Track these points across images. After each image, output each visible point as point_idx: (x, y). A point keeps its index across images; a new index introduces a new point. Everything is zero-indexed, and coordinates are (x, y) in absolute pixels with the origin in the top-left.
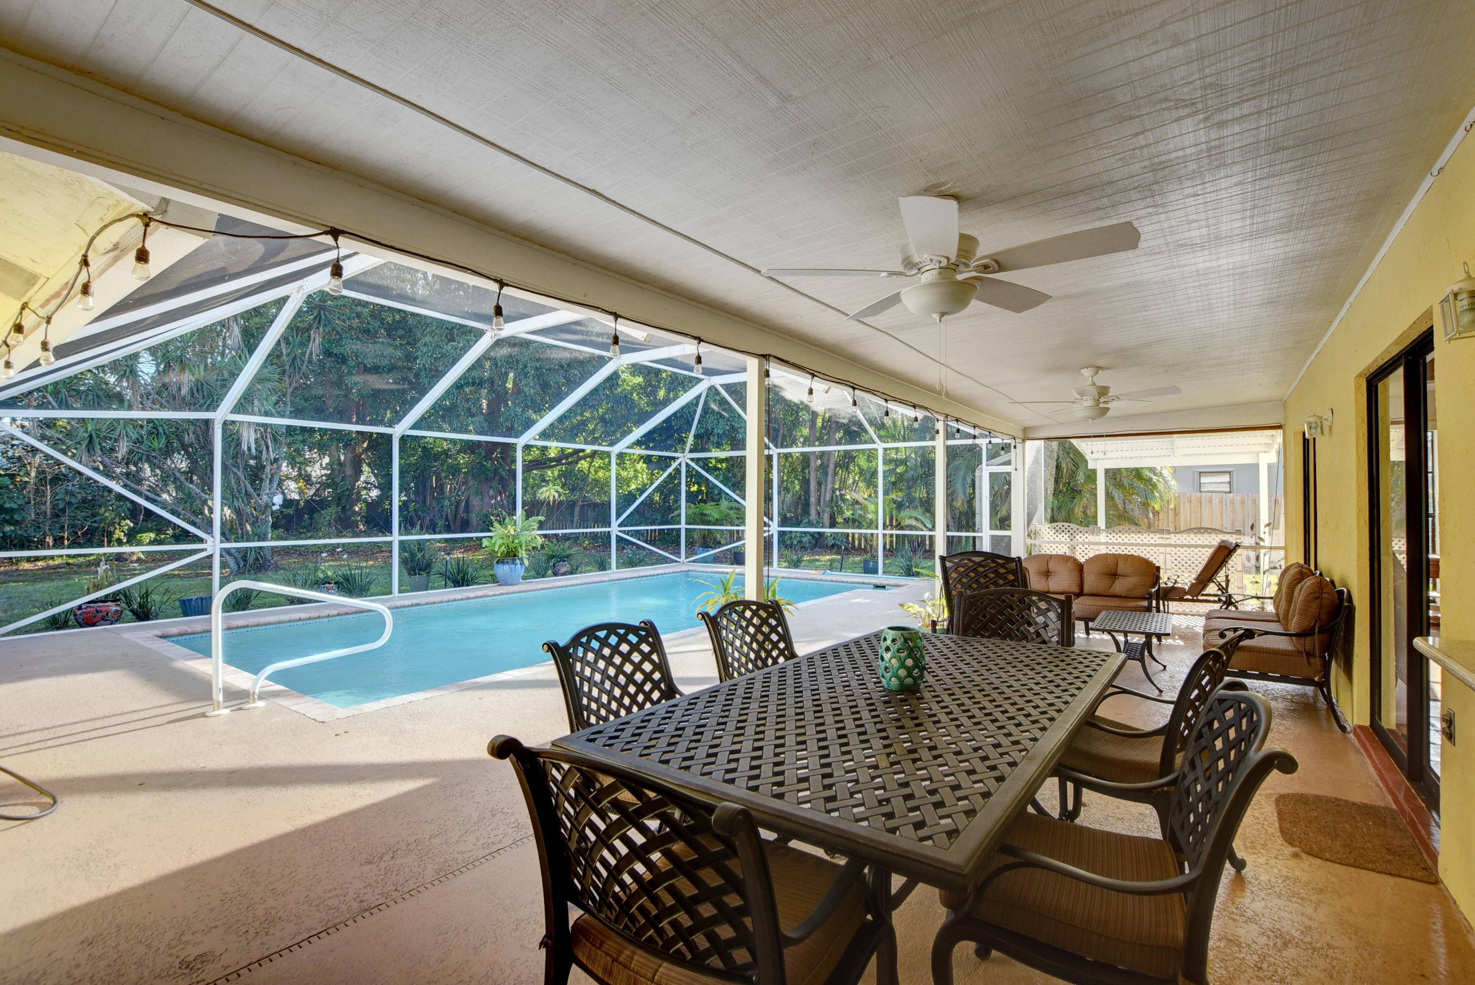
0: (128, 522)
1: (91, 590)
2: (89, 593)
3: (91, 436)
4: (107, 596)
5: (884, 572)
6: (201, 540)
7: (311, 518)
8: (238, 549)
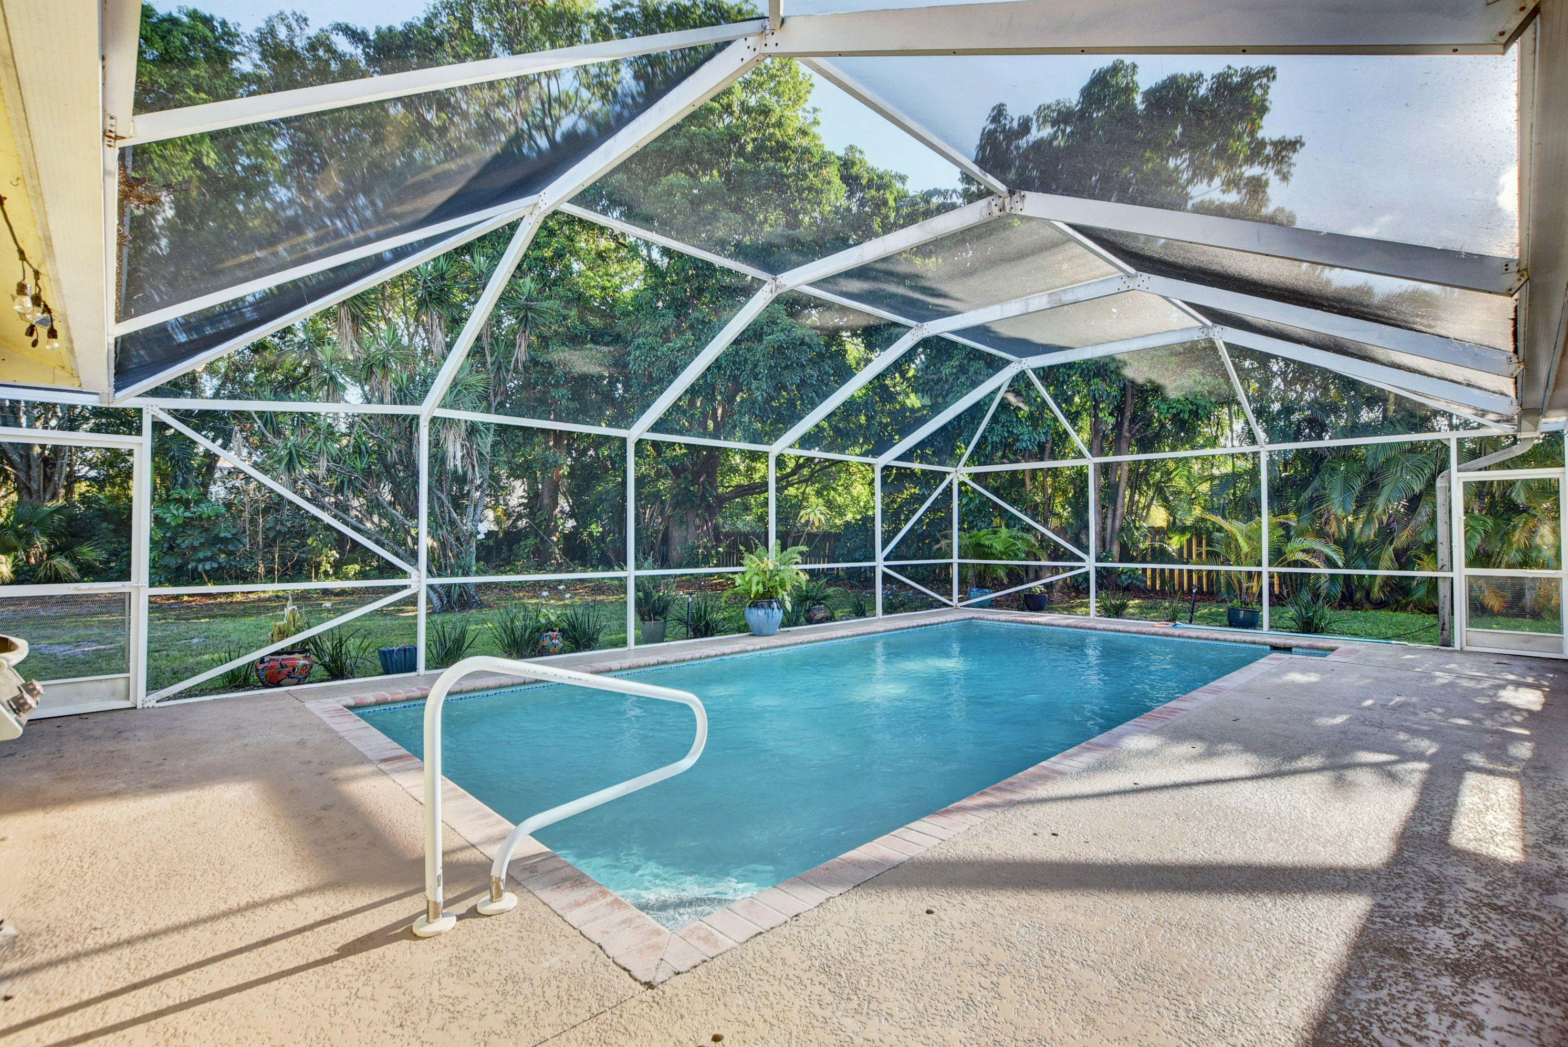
0: (334, 552)
1: (275, 638)
2: (273, 642)
3: (290, 453)
4: (293, 646)
5: (1271, 627)
6: (404, 574)
7: (510, 550)
8: (442, 586)
